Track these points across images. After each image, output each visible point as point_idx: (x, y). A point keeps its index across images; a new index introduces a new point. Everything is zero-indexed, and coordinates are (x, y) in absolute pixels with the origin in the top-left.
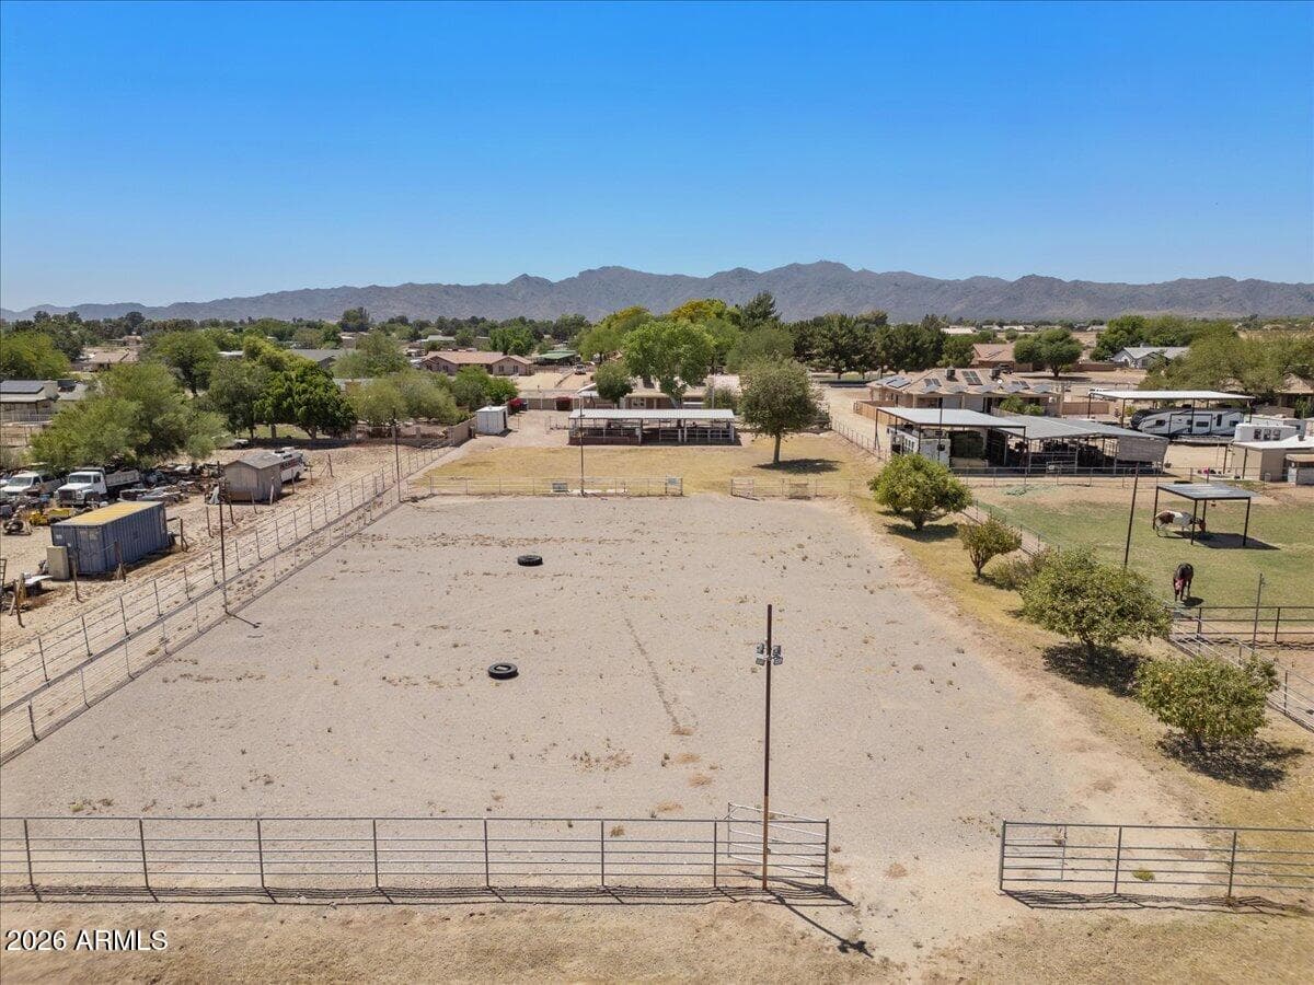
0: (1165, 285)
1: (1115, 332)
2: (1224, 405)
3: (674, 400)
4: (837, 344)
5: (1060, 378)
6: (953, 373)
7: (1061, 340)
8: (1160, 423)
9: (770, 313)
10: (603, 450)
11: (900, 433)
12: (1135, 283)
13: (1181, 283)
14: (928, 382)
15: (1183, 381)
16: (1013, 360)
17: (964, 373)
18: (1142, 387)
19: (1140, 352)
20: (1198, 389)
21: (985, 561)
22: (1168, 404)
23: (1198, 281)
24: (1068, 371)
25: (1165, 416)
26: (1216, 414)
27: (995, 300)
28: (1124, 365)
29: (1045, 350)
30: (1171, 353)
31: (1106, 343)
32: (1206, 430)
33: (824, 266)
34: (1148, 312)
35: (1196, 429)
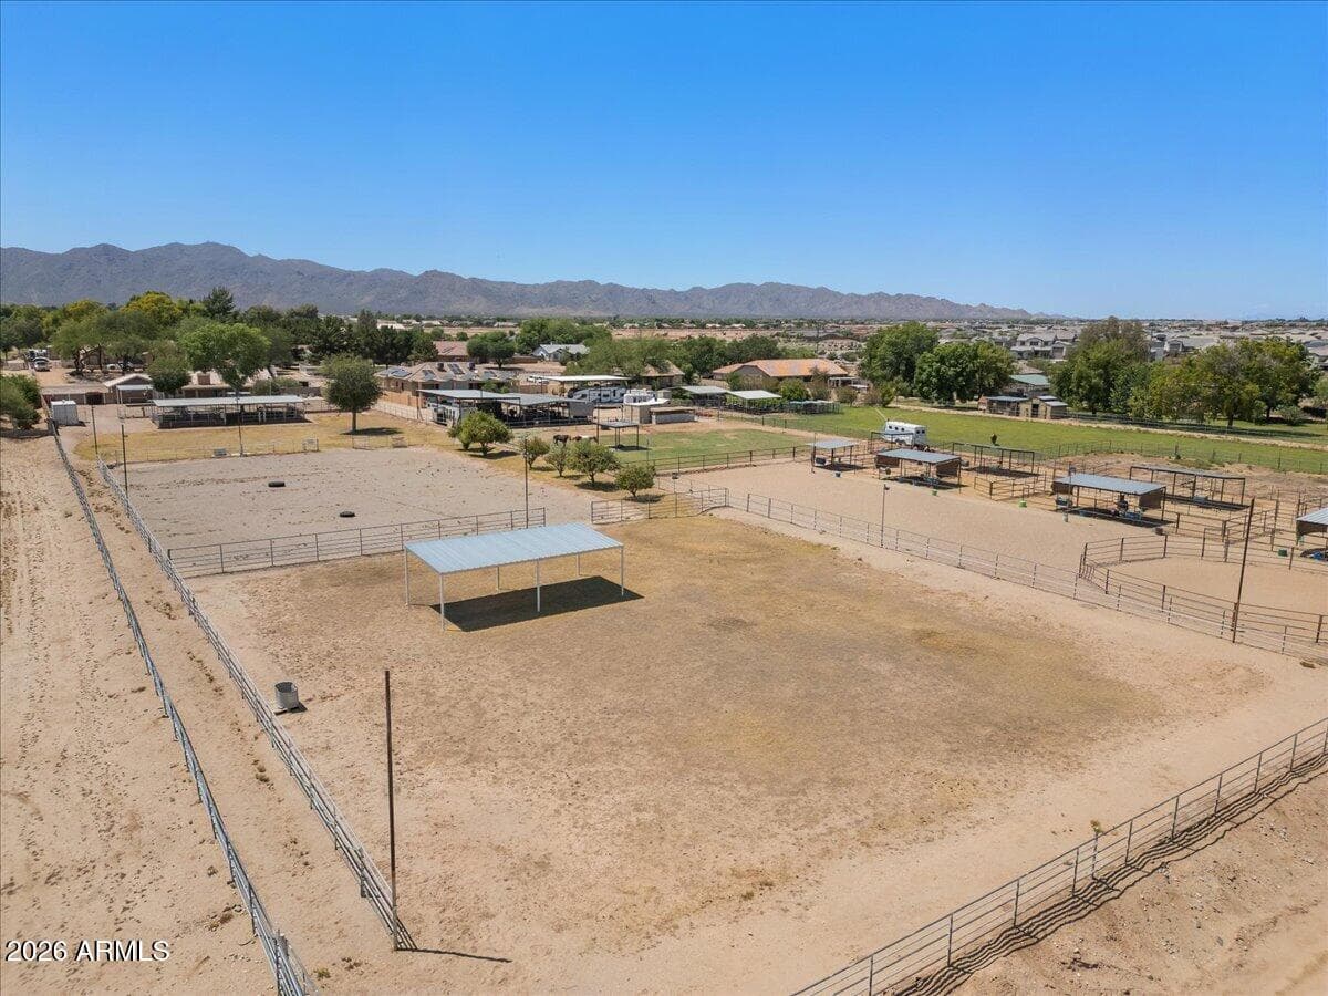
0: (547, 285)
1: (529, 332)
2: (616, 384)
3: (238, 388)
4: (326, 341)
5: (504, 369)
6: (442, 365)
7: (501, 339)
8: (584, 396)
9: (228, 308)
10: (198, 431)
11: (440, 406)
12: (522, 283)
13: (558, 284)
14: (426, 372)
15: (590, 370)
16: (467, 354)
17: (450, 366)
18: (563, 374)
19: (551, 348)
20: (601, 374)
21: (533, 460)
22: (584, 384)
23: (571, 283)
24: (506, 363)
25: (585, 392)
26: (612, 389)
27: (403, 293)
28: (542, 358)
29: (491, 347)
30: (574, 349)
31: (524, 340)
32: (608, 399)
33: (213, 248)
34: (536, 310)
35: (603, 399)
